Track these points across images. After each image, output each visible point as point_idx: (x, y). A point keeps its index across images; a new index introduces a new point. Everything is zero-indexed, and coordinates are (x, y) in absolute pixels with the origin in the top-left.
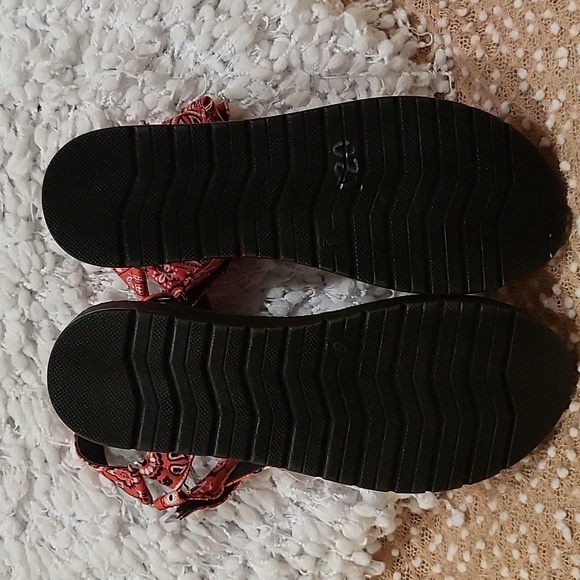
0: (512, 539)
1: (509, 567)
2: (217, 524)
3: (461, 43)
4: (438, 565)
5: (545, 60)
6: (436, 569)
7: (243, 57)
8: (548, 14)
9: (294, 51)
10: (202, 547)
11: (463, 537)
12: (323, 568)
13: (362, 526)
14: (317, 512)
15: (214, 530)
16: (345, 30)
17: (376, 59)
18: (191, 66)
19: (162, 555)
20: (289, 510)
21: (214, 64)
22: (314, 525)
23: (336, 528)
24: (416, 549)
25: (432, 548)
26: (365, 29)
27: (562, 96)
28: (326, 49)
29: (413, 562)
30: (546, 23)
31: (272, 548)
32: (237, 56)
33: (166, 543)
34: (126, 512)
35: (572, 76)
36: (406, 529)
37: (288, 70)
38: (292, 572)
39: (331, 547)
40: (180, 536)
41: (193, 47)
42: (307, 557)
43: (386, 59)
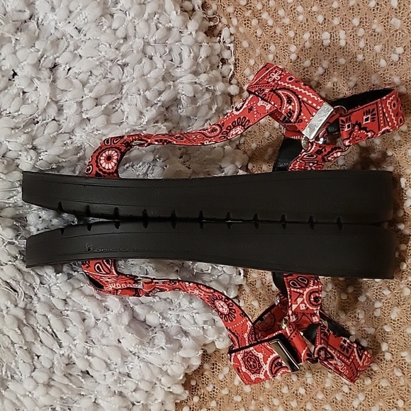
2: (75, 374)
3: (245, 24)
5: (312, 40)
7: (93, 25)
9: (130, 24)
12: (150, 398)
13: (183, 365)
14: (150, 358)
15: (72, 378)
16: (165, 11)
17: (186, 33)
18: (53, 31)
19: (35, 401)
20: (129, 359)
21: (70, 30)
22: (149, 367)
23: (164, 368)
24: (208, 379)
26: (179, 11)
28: (153, 25)
31: (116, 388)
32: (89, 25)
33: (39, 393)
34: (6, 372)
37: (125, 38)
38: (130, 403)
39: (158, 383)
40: (48, 386)
41: (55, 17)
42: (141, 392)
43: (193, 33)
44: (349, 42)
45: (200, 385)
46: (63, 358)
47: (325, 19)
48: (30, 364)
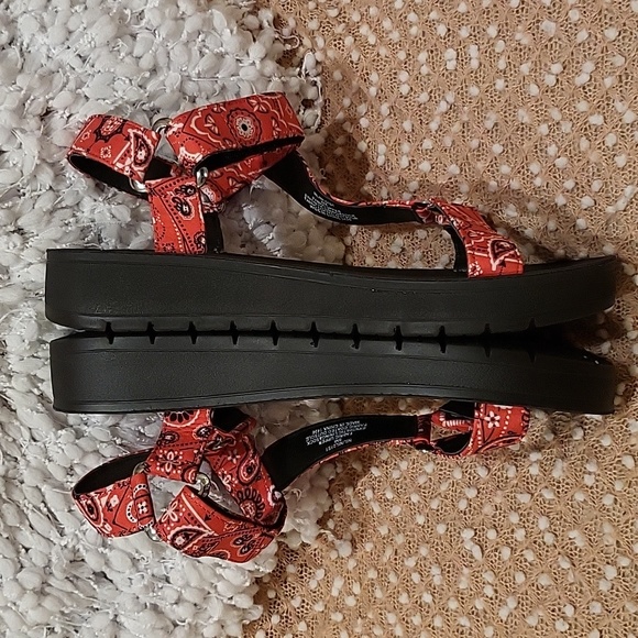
0: (411, 563)
1: (408, 593)
2: (84, 576)
3: (335, 45)
4: (321, 603)
5: (430, 62)
6: (319, 607)
7: (104, 52)
8: (433, 15)
9: (161, 49)
10: (68, 603)
11: (350, 568)
12: (202, 615)
15: (80, 583)
16: (214, 29)
17: (247, 62)
18: (44, 61)
19: (21, 617)
20: (168, 552)
21: (70, 58)
24: (294, 588)
25: (313, 585)
26: (235, 28)
27: (450, 97)
28: (195, 49)
29: (293, 602)
30: (432, 24)
31: (146, 599)
32: (97, 50)
33: (26, 603)
35: (462, 78)
36: (281, 567)
37: (154, 71)
38: (169, 623)
39: (212, 591)
40: (41, 593)
41: (46, 40)
42: (186, 604)
43: (257, 62)
44: (483, 61)
45: (283, 598)
46: (66, 551)
47: (449, 30)
48: (13, 561)
